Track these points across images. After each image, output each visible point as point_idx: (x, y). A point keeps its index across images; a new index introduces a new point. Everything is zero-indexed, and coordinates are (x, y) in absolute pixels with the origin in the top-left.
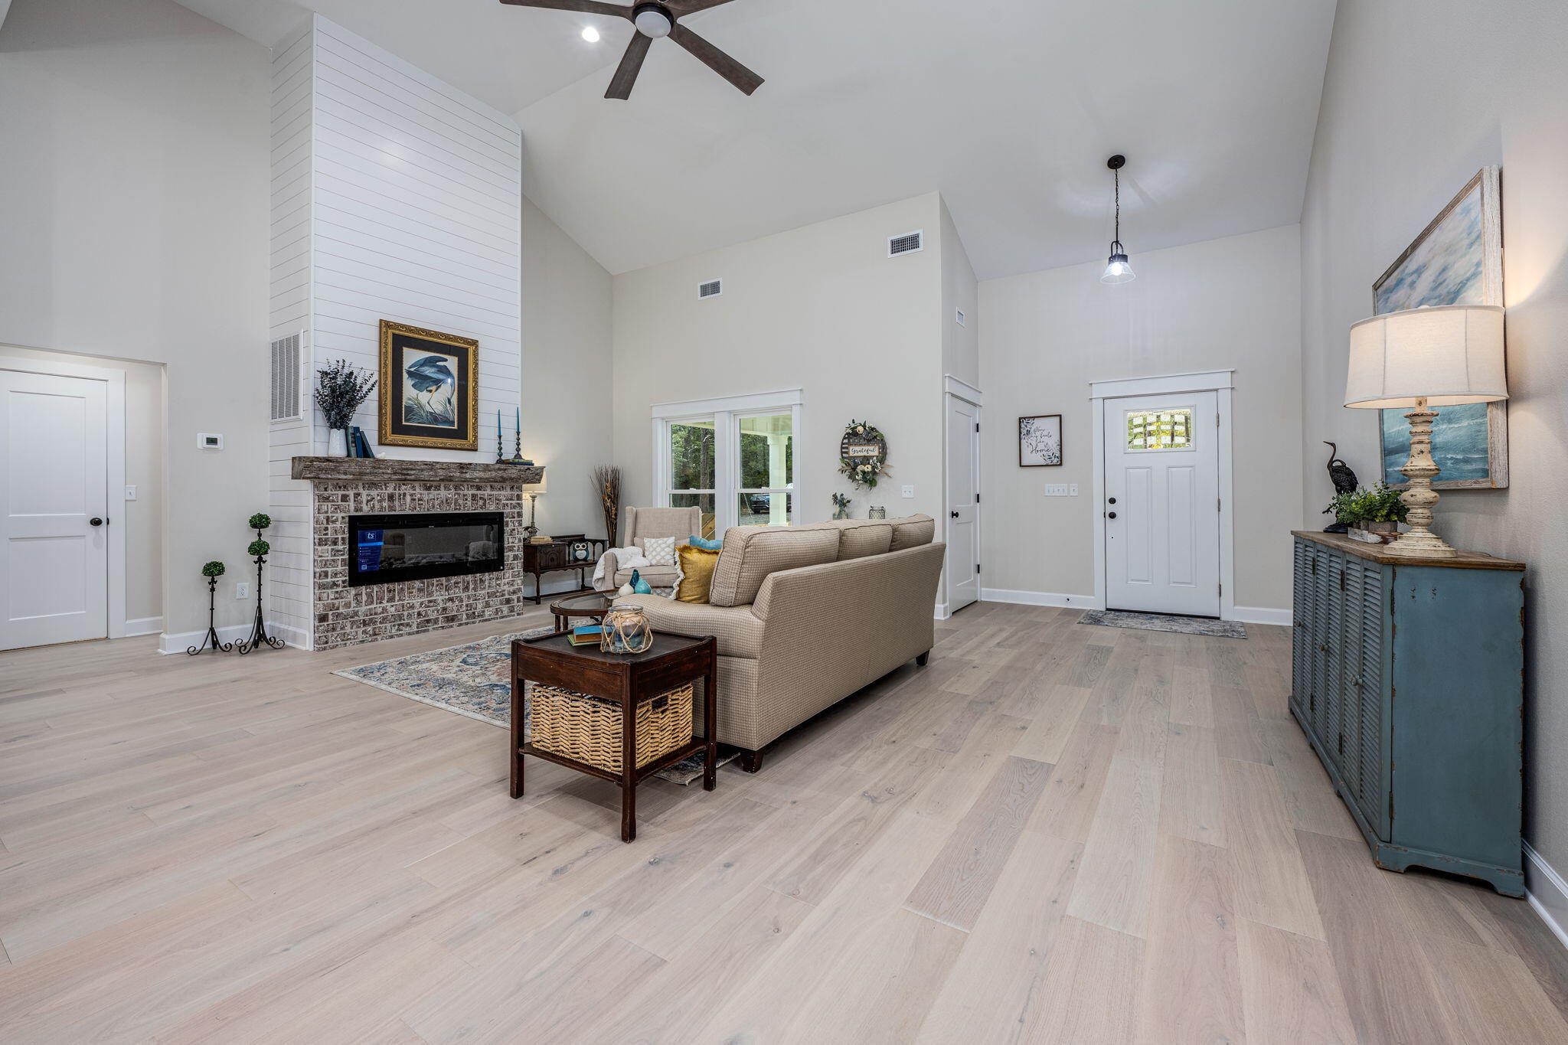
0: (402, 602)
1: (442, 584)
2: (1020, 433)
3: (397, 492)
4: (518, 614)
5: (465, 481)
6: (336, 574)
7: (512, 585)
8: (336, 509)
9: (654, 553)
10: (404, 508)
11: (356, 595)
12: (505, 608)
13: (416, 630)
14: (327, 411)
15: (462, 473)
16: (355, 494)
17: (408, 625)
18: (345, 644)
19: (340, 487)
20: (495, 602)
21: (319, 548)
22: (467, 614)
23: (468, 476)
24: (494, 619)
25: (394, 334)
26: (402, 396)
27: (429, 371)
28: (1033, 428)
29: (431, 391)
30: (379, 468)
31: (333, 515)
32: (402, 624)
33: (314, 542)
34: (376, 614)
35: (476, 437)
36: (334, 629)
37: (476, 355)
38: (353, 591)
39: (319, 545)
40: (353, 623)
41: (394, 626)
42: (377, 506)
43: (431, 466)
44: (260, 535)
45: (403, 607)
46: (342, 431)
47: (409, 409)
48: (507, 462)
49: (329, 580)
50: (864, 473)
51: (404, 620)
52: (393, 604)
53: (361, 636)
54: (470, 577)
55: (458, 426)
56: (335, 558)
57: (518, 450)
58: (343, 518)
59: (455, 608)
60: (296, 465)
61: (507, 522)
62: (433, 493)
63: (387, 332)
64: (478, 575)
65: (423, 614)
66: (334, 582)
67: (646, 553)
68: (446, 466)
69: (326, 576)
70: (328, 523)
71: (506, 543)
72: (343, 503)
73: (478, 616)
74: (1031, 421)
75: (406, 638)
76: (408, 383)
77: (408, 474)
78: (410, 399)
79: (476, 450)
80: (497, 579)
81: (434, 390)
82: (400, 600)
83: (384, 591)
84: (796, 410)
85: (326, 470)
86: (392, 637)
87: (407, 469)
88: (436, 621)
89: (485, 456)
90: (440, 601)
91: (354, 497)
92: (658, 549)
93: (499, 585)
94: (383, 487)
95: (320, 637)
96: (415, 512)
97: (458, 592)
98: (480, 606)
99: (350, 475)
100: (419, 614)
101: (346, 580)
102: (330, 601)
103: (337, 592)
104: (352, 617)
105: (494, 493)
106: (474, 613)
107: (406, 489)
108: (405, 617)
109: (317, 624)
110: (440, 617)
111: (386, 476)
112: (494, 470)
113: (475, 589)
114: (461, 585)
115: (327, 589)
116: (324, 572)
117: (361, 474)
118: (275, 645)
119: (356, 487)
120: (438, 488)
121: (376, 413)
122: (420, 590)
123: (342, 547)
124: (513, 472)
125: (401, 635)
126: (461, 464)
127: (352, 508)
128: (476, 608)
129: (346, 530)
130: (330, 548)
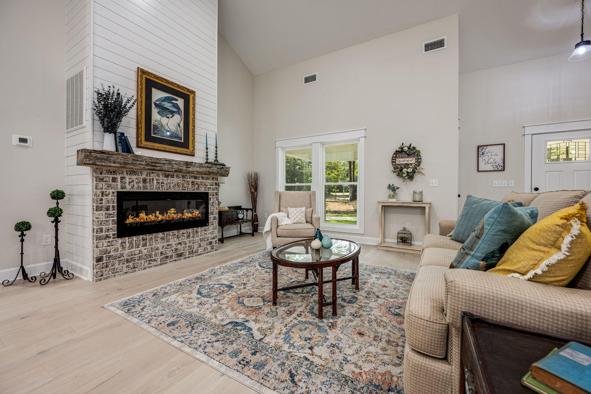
0: (151, 247)
1: (175, 235)
2: (478, 154)
3: (148, 177)
4: (216, 250)
5: (188, 173)
6: (108, 230)
7: (213, 234)
8: (108, 186)
9: (295, 216)
10: (153, 187)
11: (122, 243)
12: (209, 247)
13: (160, 263)
14: (102, 120)
15: (187, 167)
16: (121, 177)
17: (155, 260)
18: (115, 275)
19: (111, 173)
20: (204, 244)
21: (97, 213)
22: (189, 252)
23: (190, 169)
24: (203, 253)
25: (146, 78)
26: (151, 118)
27: (167, 105)
28: (486, 151)
29: (168, 118)
30: (137, 160)
31: (106, 190)
32: (151, 260)
33: (93, 209)
34: (135, 254)
35: (194, 148)
36: (107, 266)
37: (194, 99)
38: (120, 241)
39: (97, 210)
40: (120, 261)
41: (146, 261)
42: (136, 186)
43: (170, 162)
44: (57, 204)
45: (152, 249)
46: (112, 135)
47: (156, 127)
48: (211, 163)
49: (104, 234)
50: (408, 172)
51: (152, 257)
52: (145, 248)
53: (125, 269)
54: (190, 230)
55: (184, 140)
56: (108, 219)
57: (216, 157)
58: (113, 193)
59: (182, 249)
60: (80, 155)
61: (210, 198)
62: (170, 179)
63: (142, 75)
64: (195, 228)
65: (164, 253)
66: (107, 235)
67: (290, 216)
68: (179, 163)
69: (101, 231)
70: (102, 196)
71: (210, 210)
72: (113, 183)
73: (195, 252)
74: (485, 147)
75: (153, 269)
76: (155, 111)
77: (155, 166)
78: (156, 121)
79: (193, 156)
80: (205, 231)
81: (170, 117)
82: (150, 245)
83: (140, 240)
84: (362, 140)
85: (101, 159)
86: (145, 268)
87: (155, 163)
88: (171, 257)
89: (199, 158)
90: (174, 245)
91: (121, 179)
92: (297, 214)
93: (206, 234)
94: (140, 174)
95: (97, 272)
96: (159, 191)
97: (184, 239)
98: (196, 247)
99: (118, 164)
100: (162, 253)
101: (115, 233)
102: (104, 248)
103: (109, 242)
104: (119, 258)
105: (204, 181)
106: (193, 251)
107: (153, 176)
108: (153, 256)
109: (95, 263)
110: (174, 254)
111: (142, 166)
112: (205, 167)
113: (193, 237)
114: (185, 234)
115: (102, 240)
116: (100, 228)
117: (125, 164)
118: (67, 276)
119: (122, 173)
120: (172, 176)
121: (135, 127)
122: (162, 239)
123: (113, 212)
124: (215, 169)
125: (151, 267)
126: (187, 162)
127: (119, 187)
128: (193, 248)
129: (115, 200)
130: (104, 212)
